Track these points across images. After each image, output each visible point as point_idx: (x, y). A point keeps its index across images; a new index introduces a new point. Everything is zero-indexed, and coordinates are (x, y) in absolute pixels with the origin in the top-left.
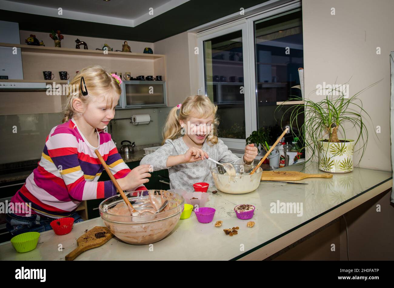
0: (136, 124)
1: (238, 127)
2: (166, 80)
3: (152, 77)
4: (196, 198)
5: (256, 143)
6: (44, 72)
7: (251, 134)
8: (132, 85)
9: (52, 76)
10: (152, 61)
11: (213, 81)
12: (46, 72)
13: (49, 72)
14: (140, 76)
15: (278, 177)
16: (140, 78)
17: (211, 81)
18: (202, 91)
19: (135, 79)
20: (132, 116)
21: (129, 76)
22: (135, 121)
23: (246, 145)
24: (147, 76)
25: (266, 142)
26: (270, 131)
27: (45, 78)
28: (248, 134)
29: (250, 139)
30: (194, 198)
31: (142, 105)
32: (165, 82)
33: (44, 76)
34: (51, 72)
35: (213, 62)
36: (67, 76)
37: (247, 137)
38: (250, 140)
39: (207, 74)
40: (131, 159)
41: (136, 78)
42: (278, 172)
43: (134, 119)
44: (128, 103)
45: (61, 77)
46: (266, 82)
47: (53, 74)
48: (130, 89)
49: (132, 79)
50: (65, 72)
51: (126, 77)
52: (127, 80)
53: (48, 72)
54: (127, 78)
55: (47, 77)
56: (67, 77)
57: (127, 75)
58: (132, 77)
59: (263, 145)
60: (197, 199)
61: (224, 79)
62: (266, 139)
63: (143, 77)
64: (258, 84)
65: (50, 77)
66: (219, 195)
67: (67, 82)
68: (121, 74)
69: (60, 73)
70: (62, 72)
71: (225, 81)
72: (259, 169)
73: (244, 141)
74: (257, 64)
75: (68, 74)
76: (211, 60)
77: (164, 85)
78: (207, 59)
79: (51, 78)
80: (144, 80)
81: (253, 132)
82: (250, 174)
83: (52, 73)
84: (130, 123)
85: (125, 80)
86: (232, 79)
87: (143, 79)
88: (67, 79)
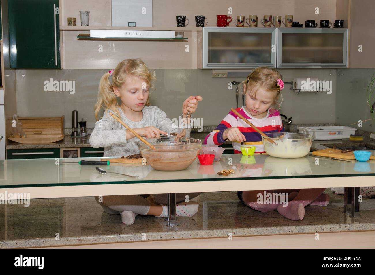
0: (297, 91)
2: (348, 27)
3: (327, 21)
6: (177, 17)
9: (186, 22)
12: (180, 16)
14: (310, 21)
16: (308, 24)
19: (300, 26)
20: (294, 79)
21: (290, 21)
22: (295, 87)
27: (177, 24)
33: (177, 22)
34: (185, 16)
36: (204, 21)
43: (296, 83)
44: (284, 60)
45: (197, 23)
47: (187, 20)
50: (202, 17)
51: (286, 22)
52: (287, 27)
53: (182, 16)
54: (287, 24)
55: (180, 24)
57: (288, 19)
63: (313, 22)
65: (183, 23)
67: (202, 30)
68: (281, 17)
69: (196, 18)
70: (198, 16)
75: (206, 19)
77: (344, 33)
83: (186, 18)
84: (290, 89)
85: (285, 27)
87: (313, 26)
88: (204, 25)
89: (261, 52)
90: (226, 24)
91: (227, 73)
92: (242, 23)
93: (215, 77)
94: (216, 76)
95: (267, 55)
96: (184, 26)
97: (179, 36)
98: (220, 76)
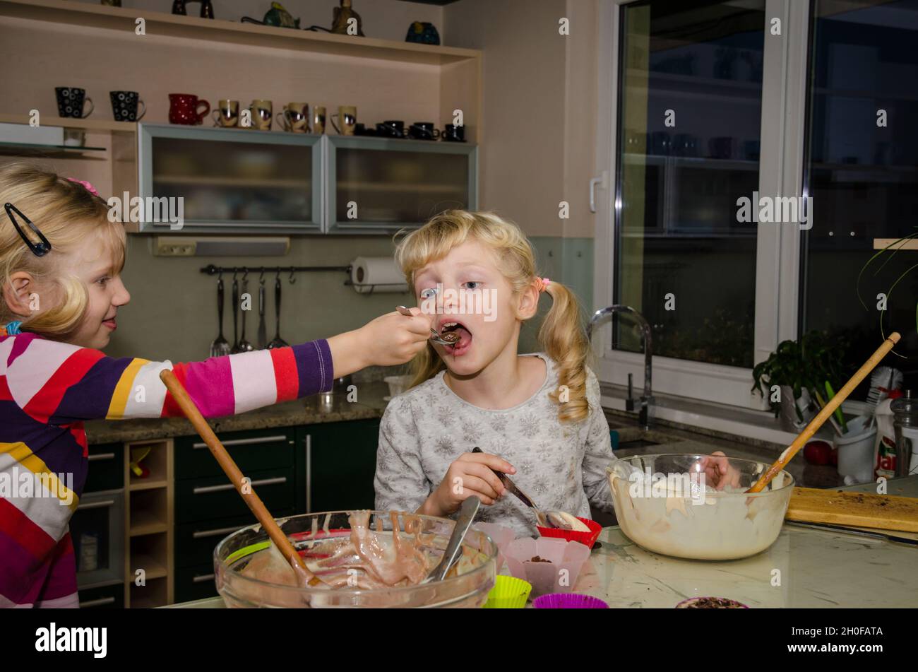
0: (365, 289)
1: (729, 323)
2: (479, 139)
3: (430, 126)
4: (544, 561)
5: (792, 387)
6: (59, 91)
7: (775, 353)
8: (359, 152)
9: (87, 107)
10: (436, 69)
11: (648, 153)
12: (67, 89)
13: (76, 92)
14: (390, 123)
15: (853, 513)
16: (387, 130)
17: (641, 152)
18: (604, 185)
19: (370, 133)
20: (354, 259)
21: (350, 120)
22: (361, 278)
23: (753, 390)
24: (412, 124)
25: (828, 384)
26: (848, 344)
27: (60, 110)
28: (763, 350)
29: (769, 368)
30: (536, 559)
31: (389, 222)
32: (474, 147)
33: (59, 103)
34: (83, 90)
35: (653, 83)
36: (135, 106)
37: (757, 361)
38: (767, 373)
39: (629, 124)
40: (339, 412)
41: (375, 128)
42: (856, 494)
43: (361, 271)
45: (117, 111)
46: (851, 161)
47: (89, 100)
48: (353, 165)
49: (360, 130)
50: (131, 95)
51: (341, 122)
52: (343, 133)
53: (73, 90)
54: (342, 128)
55: (69, 109)
56: (135, 114)
57: (345, 116)
58: (363, 125)
59: (817, 394)
60: (549, 561)
61: (689, 145)
62: (830, 372)
63: (400, 125)
64: (812, 170)
65: (77, 109)
66: (628, 558)
67: (135, 130)
68: (324, 110)
69: (115, 96)
70: (119, 93)
71: (693, 152)
72: (781, 475)
73: (748, 374)
74: (815, 95)
75: (142, 102)
76: (645, 74)
77: (470, 156)
78: (630, 72)
79: (81, 111)
80: (403, 137)
81: (781, 346)
82: (748, 492)
83: (86, 96)
84: (346, 284)
85: (337, 133)
86: (721, 147)
87: (399, 134)
88: (137, 118)
89: (281, 191)
90: (195, 119)
91: (195, 245)
92: (234, 120)
93: (163, 254)
94: (164, 252)
95: (301, 201)
96: (80, 116)
97: (72, 142)
98: (176, 251)
